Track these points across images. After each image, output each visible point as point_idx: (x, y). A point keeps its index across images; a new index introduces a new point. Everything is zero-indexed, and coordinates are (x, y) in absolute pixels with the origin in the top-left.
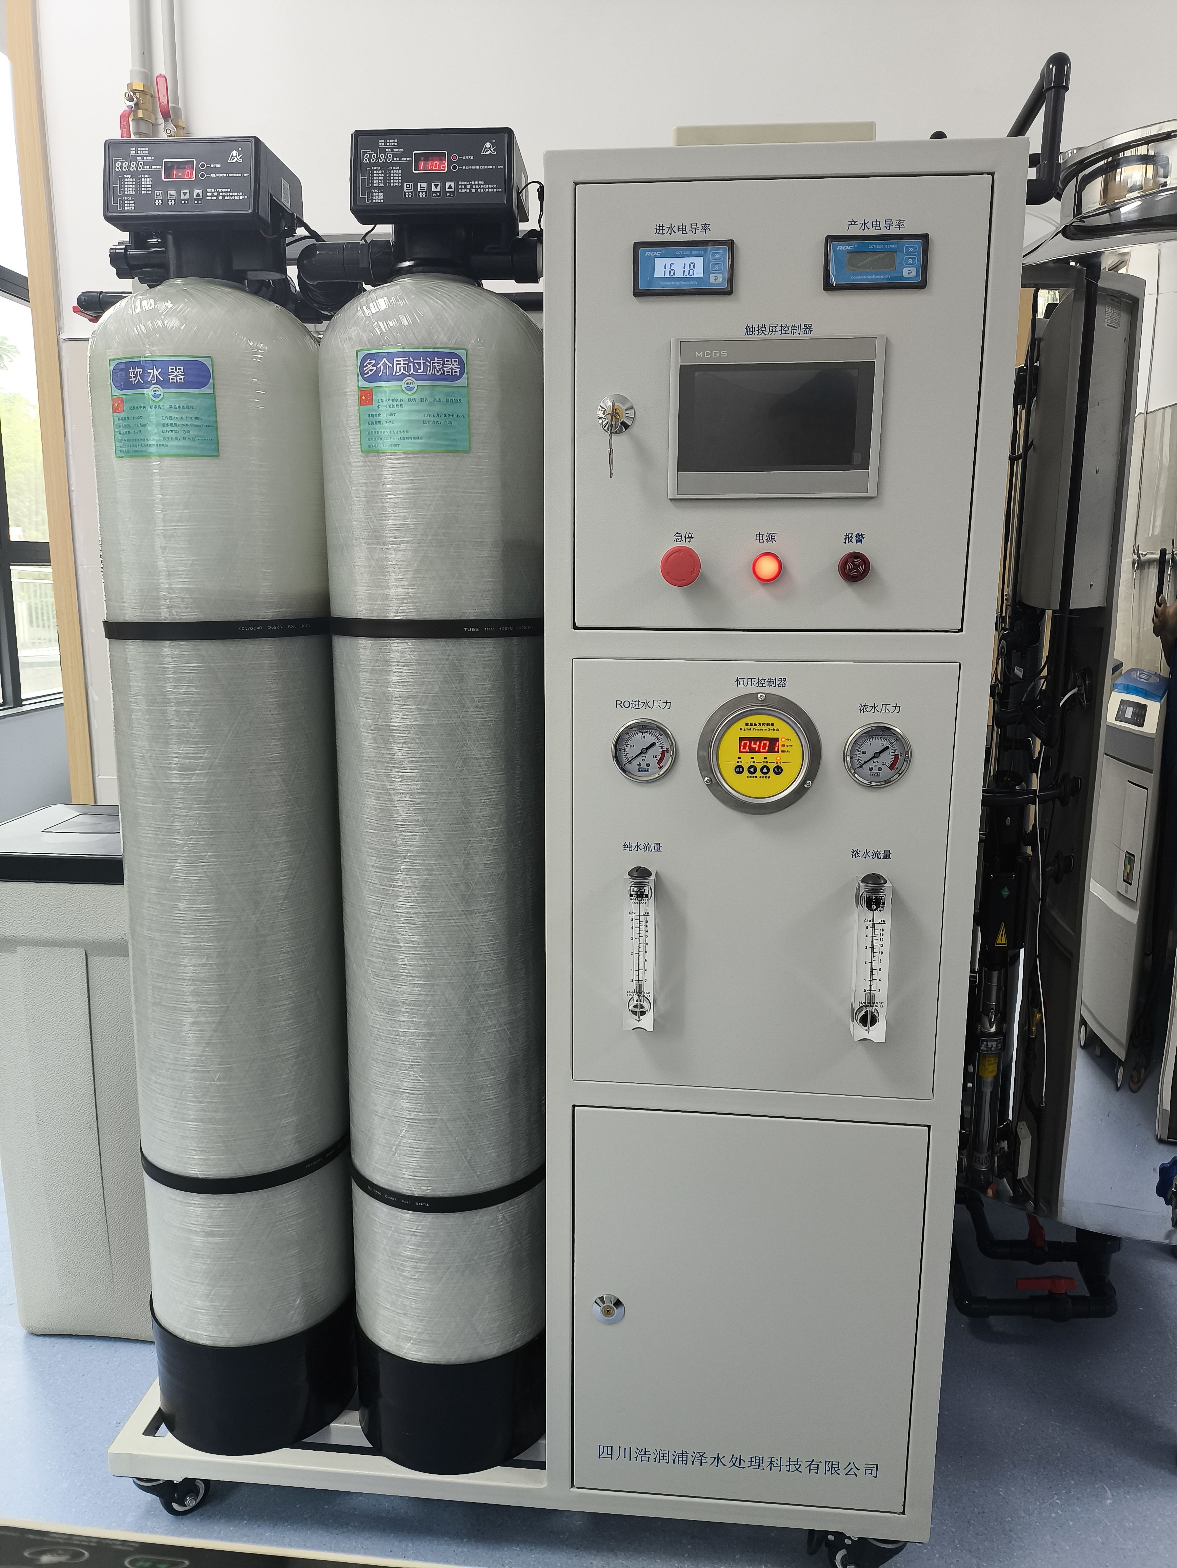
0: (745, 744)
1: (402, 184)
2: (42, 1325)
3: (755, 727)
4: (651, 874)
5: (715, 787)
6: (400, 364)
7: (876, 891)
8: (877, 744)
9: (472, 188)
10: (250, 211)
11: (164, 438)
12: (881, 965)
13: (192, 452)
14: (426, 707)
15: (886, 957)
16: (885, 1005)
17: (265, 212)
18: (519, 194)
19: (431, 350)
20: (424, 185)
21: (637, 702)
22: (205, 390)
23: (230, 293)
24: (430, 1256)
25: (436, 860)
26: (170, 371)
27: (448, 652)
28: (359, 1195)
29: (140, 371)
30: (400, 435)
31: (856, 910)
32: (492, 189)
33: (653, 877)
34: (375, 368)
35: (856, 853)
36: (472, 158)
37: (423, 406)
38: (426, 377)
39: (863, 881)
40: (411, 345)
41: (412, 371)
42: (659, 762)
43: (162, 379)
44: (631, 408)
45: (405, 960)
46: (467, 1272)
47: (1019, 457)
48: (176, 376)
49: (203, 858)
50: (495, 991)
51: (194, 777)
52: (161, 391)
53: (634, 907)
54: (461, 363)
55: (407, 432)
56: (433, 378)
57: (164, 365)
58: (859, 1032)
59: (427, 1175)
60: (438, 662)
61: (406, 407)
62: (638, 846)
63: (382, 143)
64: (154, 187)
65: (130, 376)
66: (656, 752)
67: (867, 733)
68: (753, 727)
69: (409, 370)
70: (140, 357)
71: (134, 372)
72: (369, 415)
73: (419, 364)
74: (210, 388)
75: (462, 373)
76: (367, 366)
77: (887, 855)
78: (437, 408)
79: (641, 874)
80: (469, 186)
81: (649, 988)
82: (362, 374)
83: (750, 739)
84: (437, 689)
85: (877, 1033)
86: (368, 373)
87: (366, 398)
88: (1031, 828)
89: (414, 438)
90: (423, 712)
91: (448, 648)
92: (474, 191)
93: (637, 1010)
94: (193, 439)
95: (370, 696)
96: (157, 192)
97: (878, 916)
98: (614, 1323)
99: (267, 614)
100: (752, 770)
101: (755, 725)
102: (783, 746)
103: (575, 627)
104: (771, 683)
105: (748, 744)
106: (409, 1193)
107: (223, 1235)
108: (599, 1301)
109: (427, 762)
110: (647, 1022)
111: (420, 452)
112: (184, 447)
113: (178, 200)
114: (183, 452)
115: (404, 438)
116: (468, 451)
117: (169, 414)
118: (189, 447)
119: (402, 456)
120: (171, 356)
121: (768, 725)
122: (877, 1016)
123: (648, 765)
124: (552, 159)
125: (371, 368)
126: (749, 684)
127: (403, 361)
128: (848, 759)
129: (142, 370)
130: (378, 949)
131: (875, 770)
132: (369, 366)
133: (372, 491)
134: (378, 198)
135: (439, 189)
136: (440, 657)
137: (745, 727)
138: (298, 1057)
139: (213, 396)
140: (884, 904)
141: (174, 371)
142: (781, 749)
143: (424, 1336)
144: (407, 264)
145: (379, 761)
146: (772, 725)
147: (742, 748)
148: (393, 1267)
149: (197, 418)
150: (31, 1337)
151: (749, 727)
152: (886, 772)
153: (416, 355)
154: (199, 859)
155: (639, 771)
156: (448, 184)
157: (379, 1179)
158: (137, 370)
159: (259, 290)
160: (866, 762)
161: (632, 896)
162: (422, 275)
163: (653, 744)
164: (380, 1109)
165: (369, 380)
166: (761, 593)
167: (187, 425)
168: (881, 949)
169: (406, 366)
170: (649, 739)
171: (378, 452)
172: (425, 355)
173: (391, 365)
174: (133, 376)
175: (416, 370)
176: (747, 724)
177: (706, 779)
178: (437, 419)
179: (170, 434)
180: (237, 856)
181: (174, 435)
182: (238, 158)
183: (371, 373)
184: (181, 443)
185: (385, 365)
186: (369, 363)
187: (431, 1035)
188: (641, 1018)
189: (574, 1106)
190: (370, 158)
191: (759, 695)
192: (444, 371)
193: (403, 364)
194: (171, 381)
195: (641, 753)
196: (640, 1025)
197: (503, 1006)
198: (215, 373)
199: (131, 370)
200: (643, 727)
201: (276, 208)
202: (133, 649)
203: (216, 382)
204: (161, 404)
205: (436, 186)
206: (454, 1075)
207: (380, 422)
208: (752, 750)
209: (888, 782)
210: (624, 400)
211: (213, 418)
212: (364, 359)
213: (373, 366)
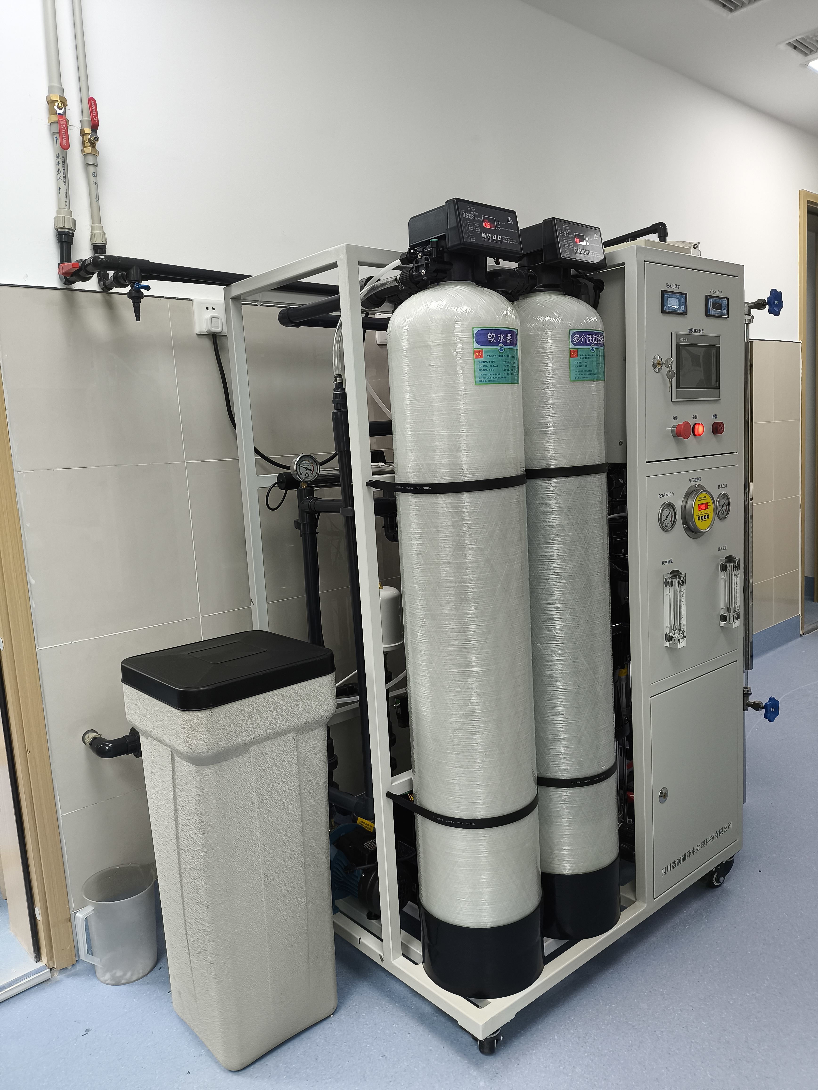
4: (680, 573)
8: (722, 501)
14: (598, 509)
31: (720, 573)
35: (719, 549)
36: (592, 240)
39: (725, 559)
42: (671, 521)
52: (503, 347)
60: (601, 486)
62: (666, 562)
63: (563, 226)
66: (670, 516)
67: (721, 497)
72: (575, 363)
74: (517, 346)
76: (575, 338)
77: (726, 548)
81: (684, 626)
82: (572, 342)
84: (600, 499)
86: (576, 341)
87: (574, 353)
90: (597, 512)
104: (698, 480)
111: (595, 381)
119: (590, 383)
123: (668, 523)
128: (717, 509)
133: (576, 401)
134: (568, 254)
139: (518, 351)
152: (725, 513)
155: (666, 527)
160: (720, 510)
163: (670, 513)
165: (576, 345)
170: (668, 511)
177: (684, 525)
178: (600, 364)
182: (511, 220)
183: (577, 341)
185: (583, 337)
186: (576, 337)
190: (561, 233)
195: (666, 518)
200: (667, 505)
203: (518, 343)
209: (725, 517)
211: (518, 363)
212: (574, 334)
213: (578, 338)
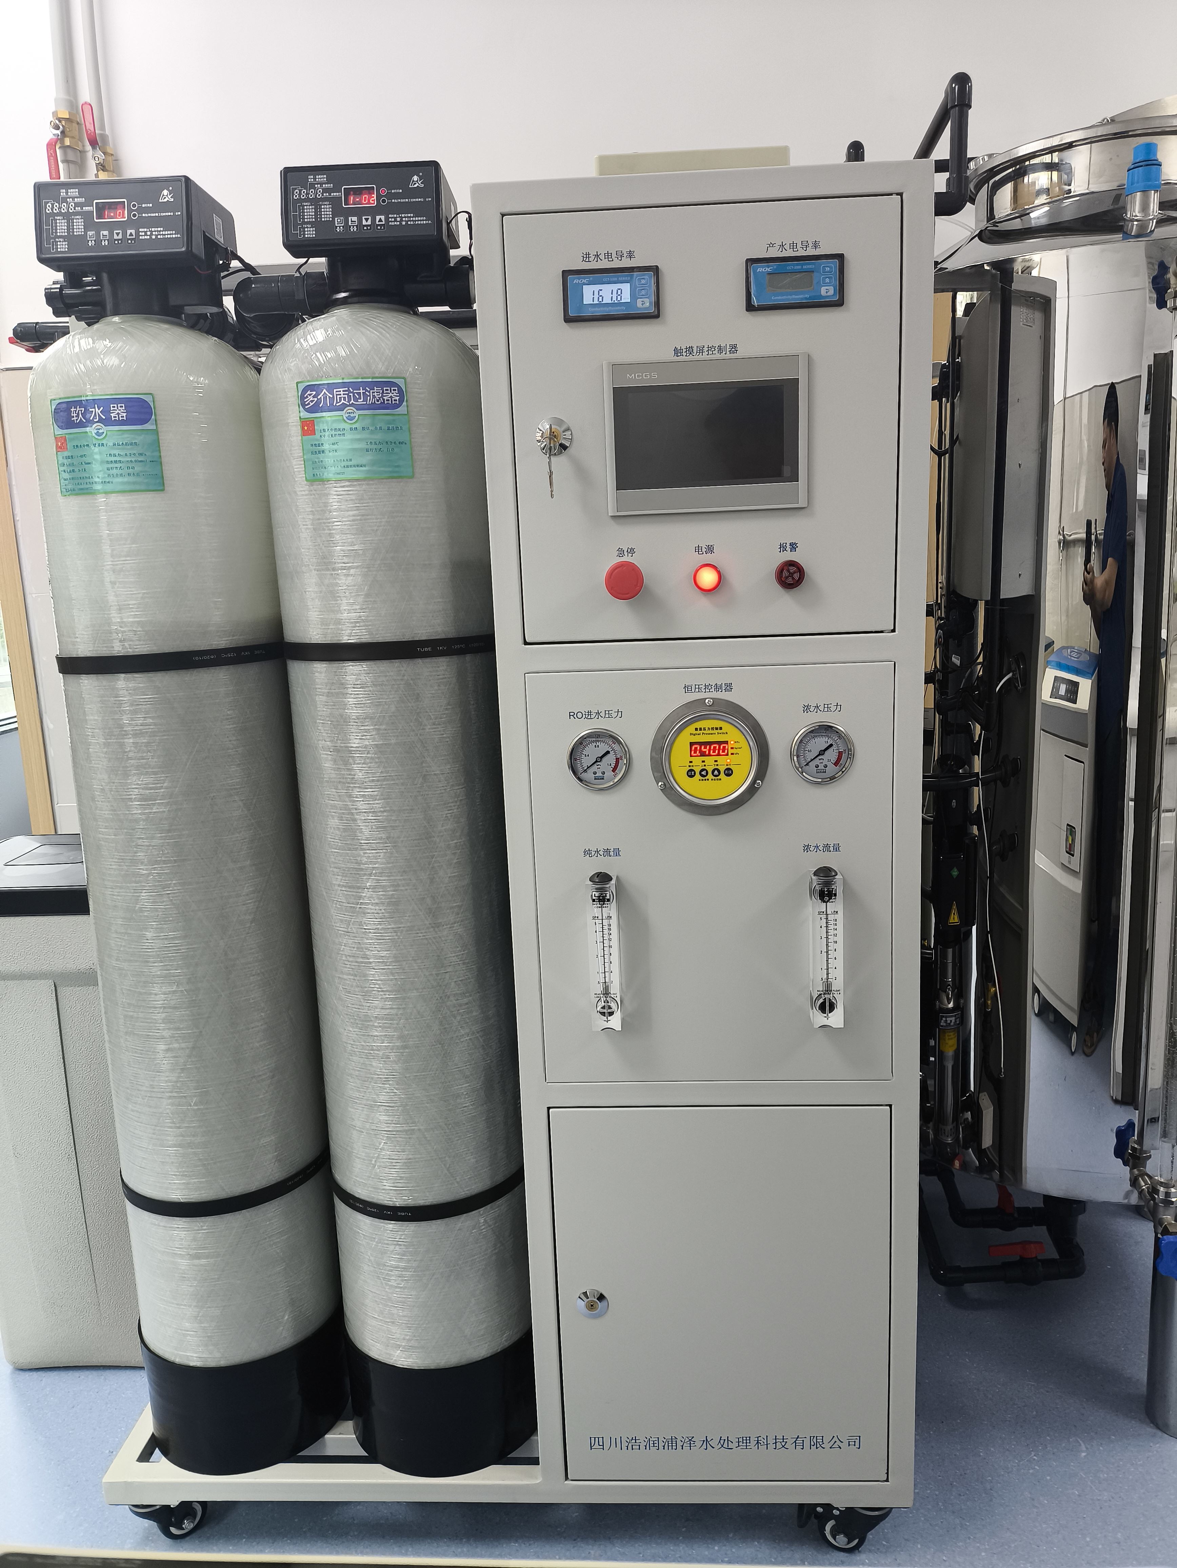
0: (696, 748)
1: (333, 218)
2: (27, 1359)
3: (704, 732)
4: (611, 879)
5: (669, 791)
6: (340, 395)
7: (828, 884)
8: (821, 742)
9: (401, 220)
10: (183, 249)
11: (109, 475)
12: (836, 954)
13: (138, 487)
14: (384, 727)
15: (840, 946)
16: (842, 992)
17: (199, 248)
18: (448, 224)
19: (370, 380)
20: (355, 219)
21: (590, 713)
22: (148, 426)
23: (167, 329)
24: (415, 1264)
25: (401, 876)
26: (112, 409)
27: (403, 672)
28: (342, 1210)
29: (81, 410)
30: (343, 464)
31: (810, 903)
32: (421, 221)
33: (613, 882)
34: (316, 399)
35: (807, 848)
36: (401, 191)
37: (365, 435)
38: (366, 407)
39: (815, 874)
40: (350, 376)
41: (352, 401)
42: (614, 770)
43: (104, 418)
44: (568, 429)
45: (376, 975)
46: (452, 1277)
47: (944, 453)
48: (118, 414)
49: (168, 886)
50: (466, 1000)
51: (155, 807)
52: (104, 429)
53: (597, 911)
54: (401, 392)
55: (351, 460)
56: (373, 407)
57: (105, 403)
58: (819, 1019)
59: (408, 1185)
60: (394, 683)
61: (349, 436)
62: (597, 851)
63: (311, 178)
64: (86, 228)
65: (72, 415)
66: (610, 759)
67: (812, 732)
68: (703, 731)
69: (349, 400)
70: (81, 396)
71: (76, 411)
72: (312, 445)
73: (359, 394)
74: (152, 424)
75: (401, 401)
76: (307, 397)
77: (837, 848)
78: (379, 436)
79: (602, 879)
80: (398, 219)
81: (615, 989)
82: (303, 405)
83: (700, 744)
84: (393, 709)
85: (836, 1019)
86: (309, 404)
87: (308, 428)
88: (975, 809)
89: (358, 466)
90: (381, 732)
91: (402, 669)
92: (404, 223)
93: (605, 1011)
94: (138, 475)
95: (328, 719)
96: (90, 233)
97: (831, 907)
98: (599, 1316)
99: (221, 642)
100: (703, 773)
101: (705, 729)
102: (732, 748)
103: (526, 643)
104: (718, 688)
105: (699, 748)
106: (390, 1204)
107: (207, 1257)
108: (583, 1297)
109: (388, 780)
110: (615, 1022)
111: (364, 480)
112: (128, 483)
113: (111, 240)
114: (128, 488)
115: (348, 467)
116: (413, 477)
117: (113, 452)
118: (134, 483)
119: (347, 483)
120: (112, 395)
121: (717, 729)
122: (835, 1003)
123: (603, 773)
124: (477, 190)
125: (312, 399)
126: (697, 690)
127: (343, 391)
128: (795, 758)
129: (83, 409)
130: (348, 966)
131: (821, 767)
132: (309, 397)
133: (319, 519)
134: (310, 233)
135: (369, 223)
136: (395, 678)
137: (695, 732)
138: (273, 1077)
139: (156, 432)
140: (835, 895)
141: (116, 408)
142: (730, 751)
143: (412, 1343)
144: (343, 295)
145: (340, 782)
146: (721, 728)
147: (693, 752)
148: (378, 1278)
149: (141, 454)
150: (17, 1372)
151: (698, 732)
152: (831, 769)
153: (356, 385)
154: (164, 887)
155: (595, 779)
156: (378, 218)
157: (361, 1192)
158: (78, 409)
159: (197, 324)
160: (812, 760)
161: (594, 901)
162: (357, 306)
163: (608, 752)
164: (358, 1123)
165: (309, 411)
166: (704, 602)
167: (131, 461)
168: (836, 939)
169: (346, 396)
170: (603, 748)
171: (323, 481)
172: (365, 384)
173: (331, 396)
174: (75, 415)
175: (356, 400)
176: (696, 729)
177: (660, 784)
178: (380, 446)
179: (115, 471)
180: (202, 882)
181: (119, 472)
182: (170, 197)
183: (311, 404)
184: (126, 479)
185: (325, 396)
186: (310, 395)
187: (405, 1047)
188: (609, 1018)
189: (549, 1108)
190: (300, 194)
191: (707, 701)
192: (384, 400)
193: (343, 394)
194: (113, 419)
195: (596, 761)
196: (609, 1025)
197: (474, 1014)
198: (157, 409)
199: (72, 410)
200: (596, 736)
201: (210, 244)
202: (88, 683)
203: (158, 418)
204: (104, 442)
205: (367, 220)
206: (429, 1085)
207: (323, 452)
208: (703, 754)
209: (832, 778)
210: (560, 422)
211: (157, 454)
212: (305, 390)
213: (313, 397)
